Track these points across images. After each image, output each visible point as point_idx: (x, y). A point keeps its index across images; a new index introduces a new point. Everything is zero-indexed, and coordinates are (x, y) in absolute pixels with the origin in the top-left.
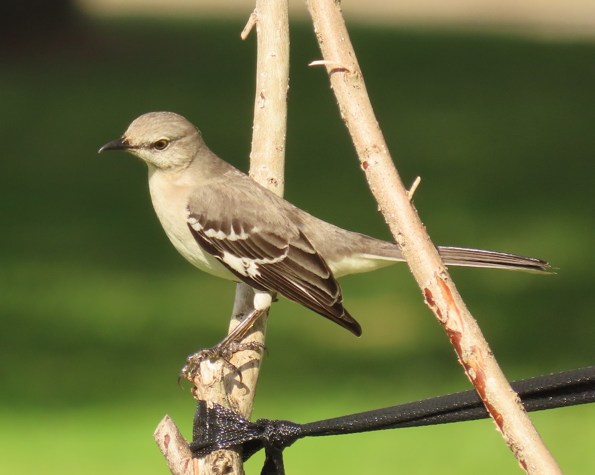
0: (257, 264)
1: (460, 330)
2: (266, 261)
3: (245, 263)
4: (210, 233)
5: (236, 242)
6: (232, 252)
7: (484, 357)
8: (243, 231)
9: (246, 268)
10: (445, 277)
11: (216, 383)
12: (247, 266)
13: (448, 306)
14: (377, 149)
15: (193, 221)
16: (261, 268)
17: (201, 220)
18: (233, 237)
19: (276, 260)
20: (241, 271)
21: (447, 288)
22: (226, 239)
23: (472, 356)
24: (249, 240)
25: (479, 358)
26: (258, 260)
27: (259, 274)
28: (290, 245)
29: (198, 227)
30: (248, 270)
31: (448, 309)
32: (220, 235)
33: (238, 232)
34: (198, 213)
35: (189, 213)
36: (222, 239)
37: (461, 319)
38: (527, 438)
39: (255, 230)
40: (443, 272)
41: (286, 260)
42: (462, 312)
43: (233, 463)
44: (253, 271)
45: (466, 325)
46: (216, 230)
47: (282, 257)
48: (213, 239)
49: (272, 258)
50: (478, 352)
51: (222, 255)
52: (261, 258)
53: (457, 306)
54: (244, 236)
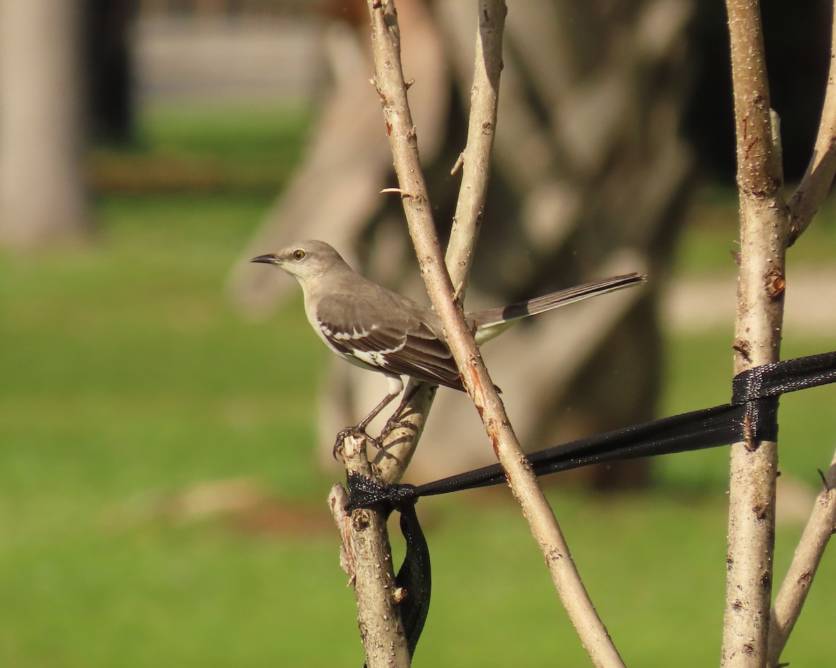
0: (383, 355)
1: (483, 406)
2: (388, 351)
3: (373, 355)
4: (338, 336)
5: (360, 340)
6: (359, 348)
7: (499, 427)
8: (363, 330)
9: (374, 359)
10: (475, 363)
11: (356, 455)
12: (375, 357)
13: (475, 386)
14: (430, 260)
15: (324, 328)
16: (386, 357)
17: (329, 328)
18: (356, 336)
19: (396, 349)
20: (372, 362)
21: (475, 372)
22: (351, 339)
23: (490, 427)
24: (370, 336)
25: (495, 428)
26: (382, 352)
27: (387, 363)
28: (407, 335)
29: (329, 333)
30: (377, 360)
31: (475, 389)
32: (346, 336)
33: (359, 331)
34: (327, 321)
35: (320, 323)
36: (348, 339)
37: (484, 397)
38: (526, 493)
39: (374, 327)
40: (474, 359)
41: (405, 348)
42: (485, 390)
43: (369, 519)
44: (381, 361)
45: (487, 401)
46: (343, 333)
47: (402, 346)
48: (342, 340)
49: (393, 348)
50: (494, 423)
51: (352, 352)
52: (384, 350)
53: (482, 386)
54: (365, 334)
